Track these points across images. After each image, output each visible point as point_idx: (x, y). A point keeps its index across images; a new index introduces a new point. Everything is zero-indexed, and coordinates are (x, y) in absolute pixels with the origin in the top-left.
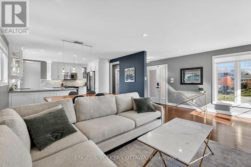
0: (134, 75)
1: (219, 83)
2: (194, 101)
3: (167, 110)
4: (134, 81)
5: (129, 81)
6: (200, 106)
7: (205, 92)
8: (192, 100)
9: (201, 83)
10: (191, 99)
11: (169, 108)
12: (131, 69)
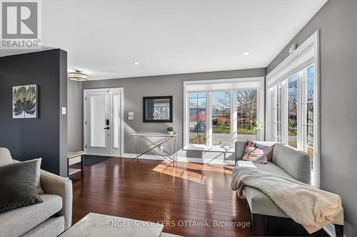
0: (35, 101)
1: (191, 120)
2: (161, 148)
3: (123, 166)
4: (34, 116)
5: (24, 115)
6: (169, 155)
7: (175, 133)
8: (159, 146)
9: (171, 121)
10: (157, 144)
11: (126, 163)
12: (27, 87)
